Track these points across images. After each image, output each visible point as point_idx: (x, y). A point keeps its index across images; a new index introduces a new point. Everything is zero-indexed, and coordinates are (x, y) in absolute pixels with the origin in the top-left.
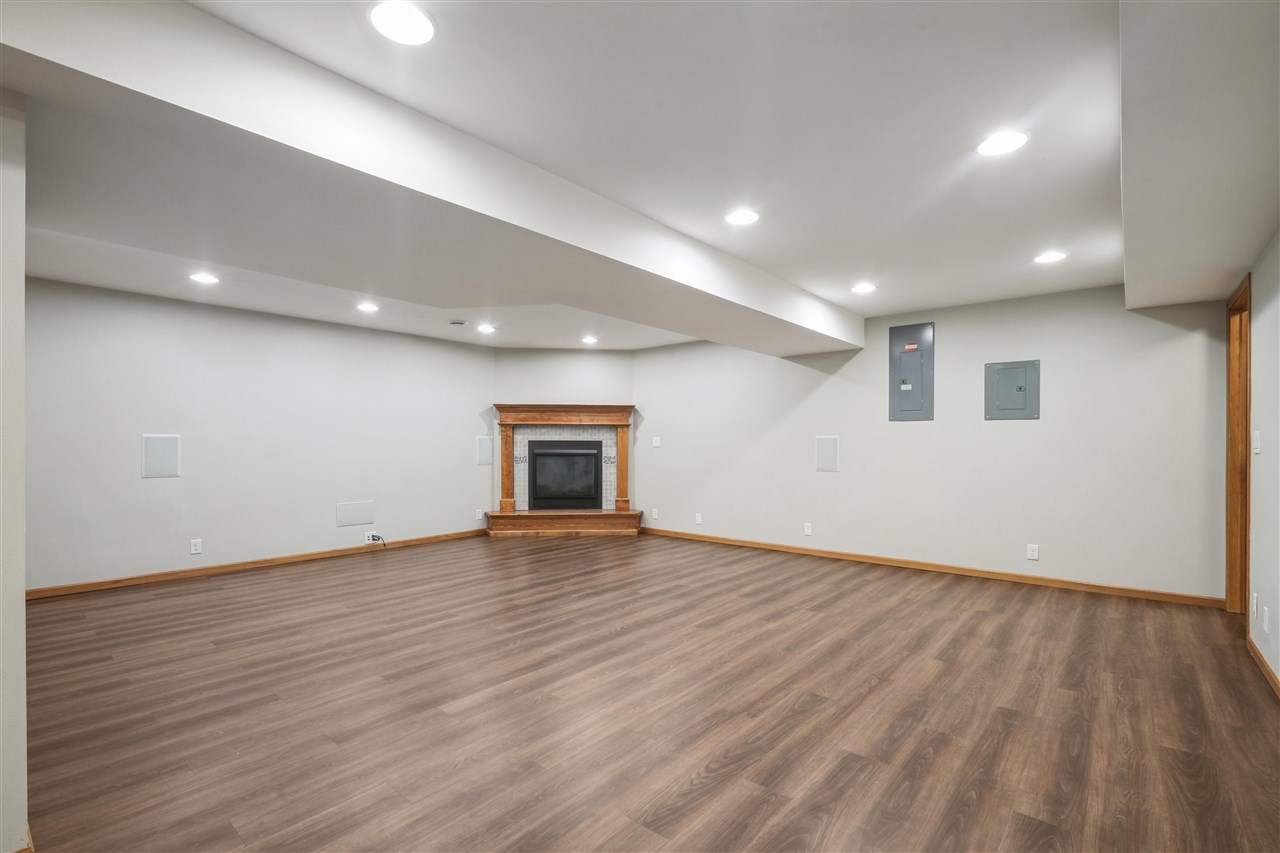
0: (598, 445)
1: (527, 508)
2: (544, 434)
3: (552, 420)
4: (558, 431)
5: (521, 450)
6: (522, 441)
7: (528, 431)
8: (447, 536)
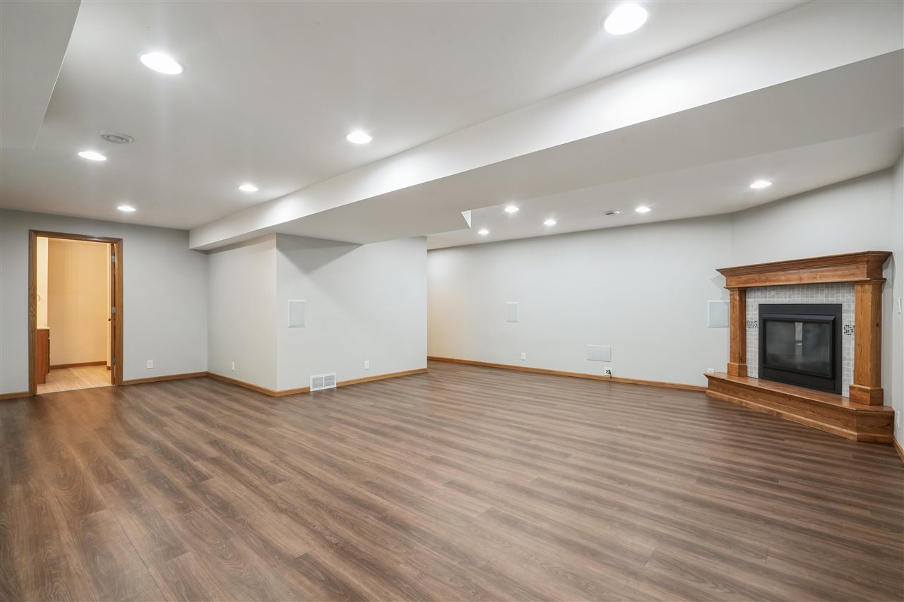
0: (837, 308)
1: (757, 377)
2: (773, 297)
3: (770, 281)
4: (788, 293)
5: (753, 315)
6: (754, 303)
7: (759, 294)
8: (672, 385)
